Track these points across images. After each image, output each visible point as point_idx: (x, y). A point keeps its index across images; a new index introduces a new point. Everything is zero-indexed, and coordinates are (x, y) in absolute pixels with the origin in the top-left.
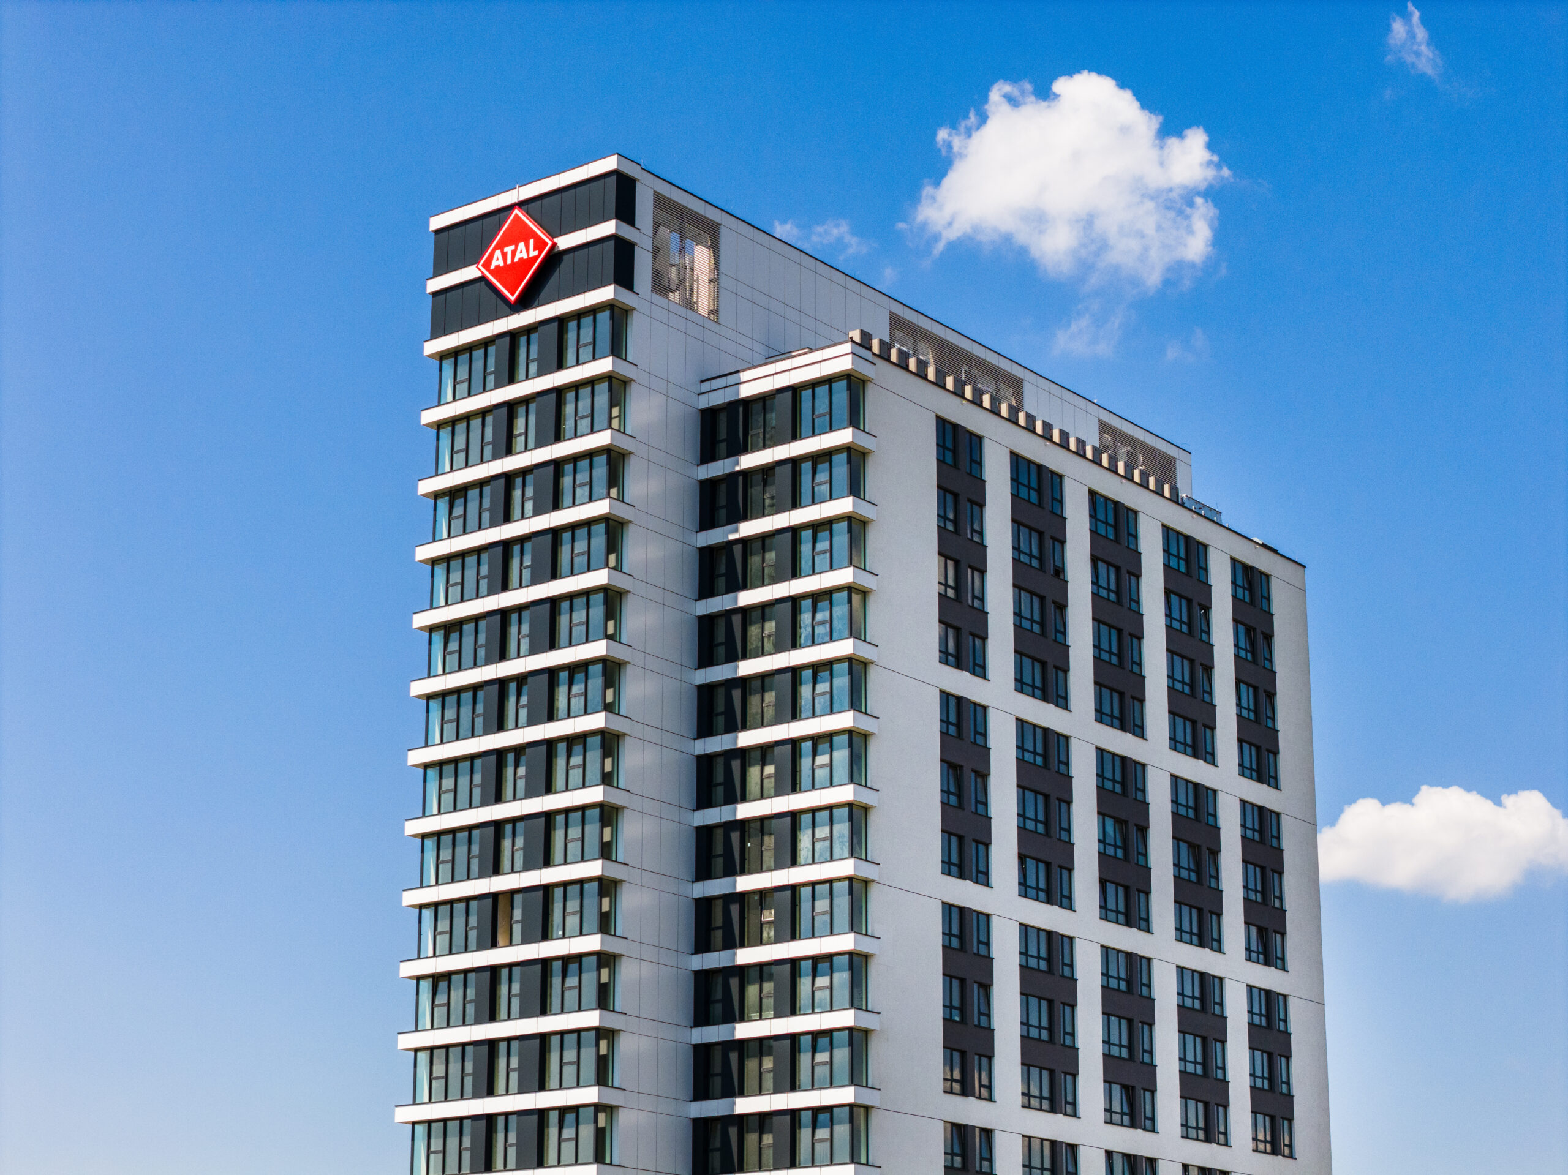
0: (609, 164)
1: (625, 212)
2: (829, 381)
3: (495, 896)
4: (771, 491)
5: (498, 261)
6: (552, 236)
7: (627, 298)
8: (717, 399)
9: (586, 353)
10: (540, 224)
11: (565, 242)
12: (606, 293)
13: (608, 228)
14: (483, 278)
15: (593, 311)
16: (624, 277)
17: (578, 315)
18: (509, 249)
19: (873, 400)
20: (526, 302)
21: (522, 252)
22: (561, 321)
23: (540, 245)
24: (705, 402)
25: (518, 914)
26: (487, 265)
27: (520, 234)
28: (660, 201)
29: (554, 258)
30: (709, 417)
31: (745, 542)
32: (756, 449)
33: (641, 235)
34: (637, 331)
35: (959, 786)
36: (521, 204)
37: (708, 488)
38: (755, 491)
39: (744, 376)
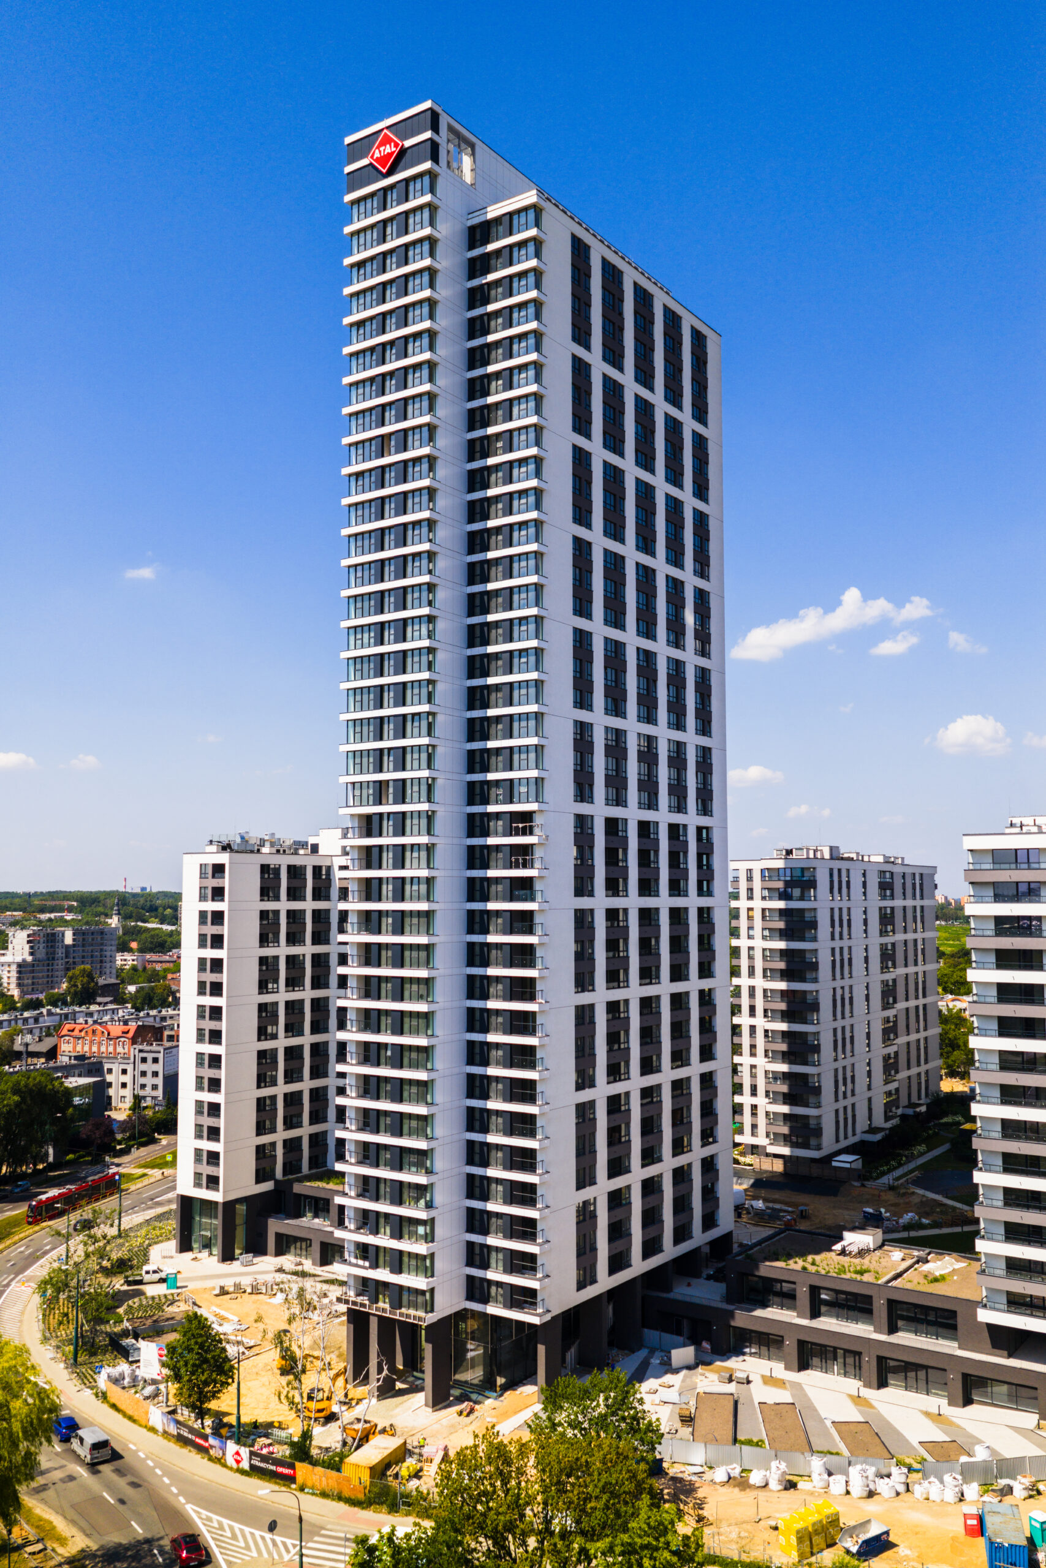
0: (428, 104)
1: (435, 128)
2: (525, 209)
3: (382, 436)
4: (500, 260)
5: (377, 155)
6: (402, 140)
7: (436, 168)
8: (476, 221)
9: (418, 194)
10: (396, 136)
11: (408, 143)
12: (427, 165)
13: (428, 135)
14: (371, 164)
15: (420, 175)
16: (435, 159)
17: (414, 178)
18: (382, 149)
19: (545, 217)
20: (391, 172)
21: (388, 149)
22: (407, 181)
23: (396, 145)
24: (470, 223)
25: (393, 443)
26: (372, 157)
27: (387, 141)
28: (451, 129)
29: (403, 152)
30: (472, 230)
31: (488, 284)
32: (493, 241)
33: (442, 138)
34: (440, 183)
35: (579, 395)
36: (387, 128)
37: (472, 262)
38: (493, 262)
39: (489, 209)
